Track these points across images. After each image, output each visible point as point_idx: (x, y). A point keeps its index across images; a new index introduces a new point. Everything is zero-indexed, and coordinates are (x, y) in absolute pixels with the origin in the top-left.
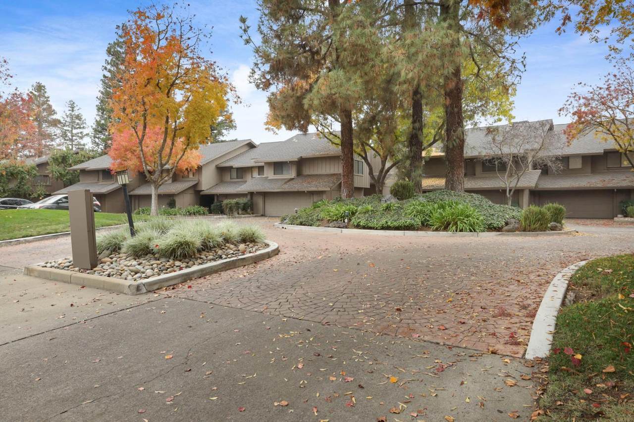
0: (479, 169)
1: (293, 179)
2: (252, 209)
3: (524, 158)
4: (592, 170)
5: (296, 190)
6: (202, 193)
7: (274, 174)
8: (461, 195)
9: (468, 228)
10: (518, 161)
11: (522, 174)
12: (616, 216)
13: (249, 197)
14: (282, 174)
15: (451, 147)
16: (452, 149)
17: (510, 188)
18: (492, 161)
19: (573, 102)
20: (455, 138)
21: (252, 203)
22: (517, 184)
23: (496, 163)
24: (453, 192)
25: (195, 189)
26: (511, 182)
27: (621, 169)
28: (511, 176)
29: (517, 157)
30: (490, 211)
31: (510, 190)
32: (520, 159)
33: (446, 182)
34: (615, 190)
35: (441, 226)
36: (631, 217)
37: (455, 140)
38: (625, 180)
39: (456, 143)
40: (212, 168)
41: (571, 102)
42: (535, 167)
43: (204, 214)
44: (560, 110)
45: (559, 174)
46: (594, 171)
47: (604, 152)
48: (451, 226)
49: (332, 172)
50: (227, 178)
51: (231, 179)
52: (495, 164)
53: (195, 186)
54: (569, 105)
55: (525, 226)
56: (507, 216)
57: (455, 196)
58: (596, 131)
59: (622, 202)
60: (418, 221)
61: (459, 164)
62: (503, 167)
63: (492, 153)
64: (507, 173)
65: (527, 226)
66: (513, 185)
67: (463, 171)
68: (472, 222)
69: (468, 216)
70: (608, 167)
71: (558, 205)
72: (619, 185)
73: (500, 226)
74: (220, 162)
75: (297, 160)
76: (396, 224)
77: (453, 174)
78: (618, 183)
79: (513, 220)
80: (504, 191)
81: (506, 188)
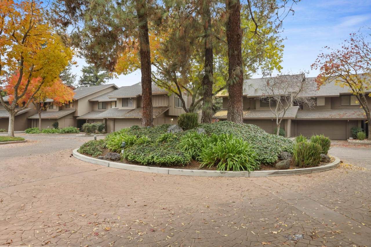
0: (258, 105)
1: (134, 109)
2: (106, 130)
3: (288, 98)
4: (331, 107)
5: (133, 117)
6: (77, 118)
7: (122, 106)
8: (239, 125)
9: (238, 166)
10: (284, 99)
11: (288, 108)
12: (349, 139)
13: (104, 121)
14: (127, 106)
15: (232, 84)
16: (233, 86)
17: (279, 118)
18: (266, 99)
19: (321, 60)
20: (235, 76)
21: (106, 126)
22: (284, 115)
23: (269, 100)
24: (232, 123)
25: (73, 115)
26: (279, 114)
27: (349, 107)
28: (279, 110)
29: (284, 96)
30: (263, 143)
31: (279, 120)
32: (286, 98)
33: (228, 114)
34: (348, 121)
35: (210, 163)
36: (360, 140)
37: (235, 78)
38: (354, 114)
39: (236, 81)
40: (86, 101)
41: (320, 60)
42: (295, 104)
43: (76, 132)
44: (312, 65)
45: (314, 109)
46: (333, 108)
47: (340, 95)
48: (220, 163)
49: (160, 105)
50: (96, 108)
51: (98, 109)
52: (269, 102)
53: (74, 113)
54: (319, 62)
55: (299, 161)
56: (280, 149)
57: (234, 126)
58: (336, 80)
59: (352, 129)
60: (188, 156)
61: (239, 99)
62: (274, 103)
63: (267, 94)
64: (277, 108)
65: (300, 161)
66: (281, 116)
67: (242, 105)
68: (243, 159)
69: (239, 153)
70: (342, 105)
71: (324, 137)
72: (351, 117)
73: (273, 161)
74: (92, 98)
75: (136, 97)
76: (162, 160)
77: (233, 108)
78: (349, 116)
79: (286, 154)
80: (275, 120)
81: (276, 118)
